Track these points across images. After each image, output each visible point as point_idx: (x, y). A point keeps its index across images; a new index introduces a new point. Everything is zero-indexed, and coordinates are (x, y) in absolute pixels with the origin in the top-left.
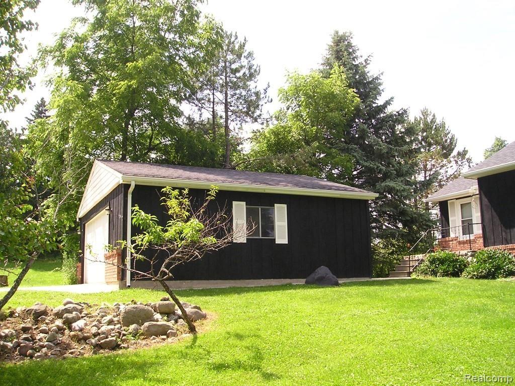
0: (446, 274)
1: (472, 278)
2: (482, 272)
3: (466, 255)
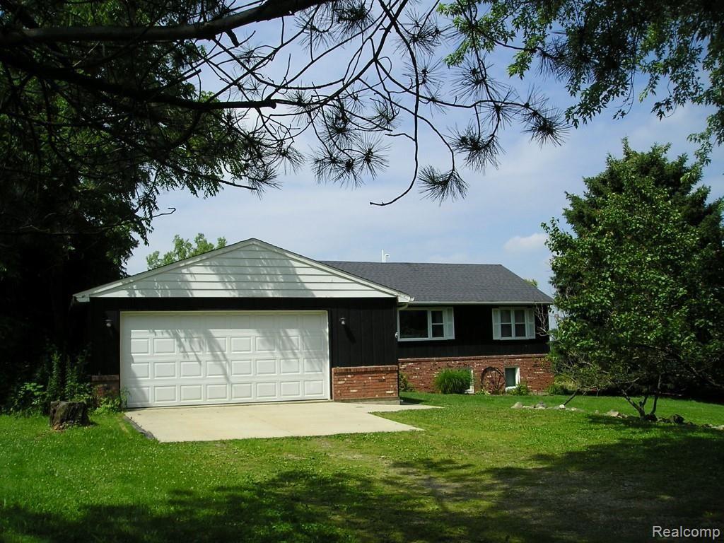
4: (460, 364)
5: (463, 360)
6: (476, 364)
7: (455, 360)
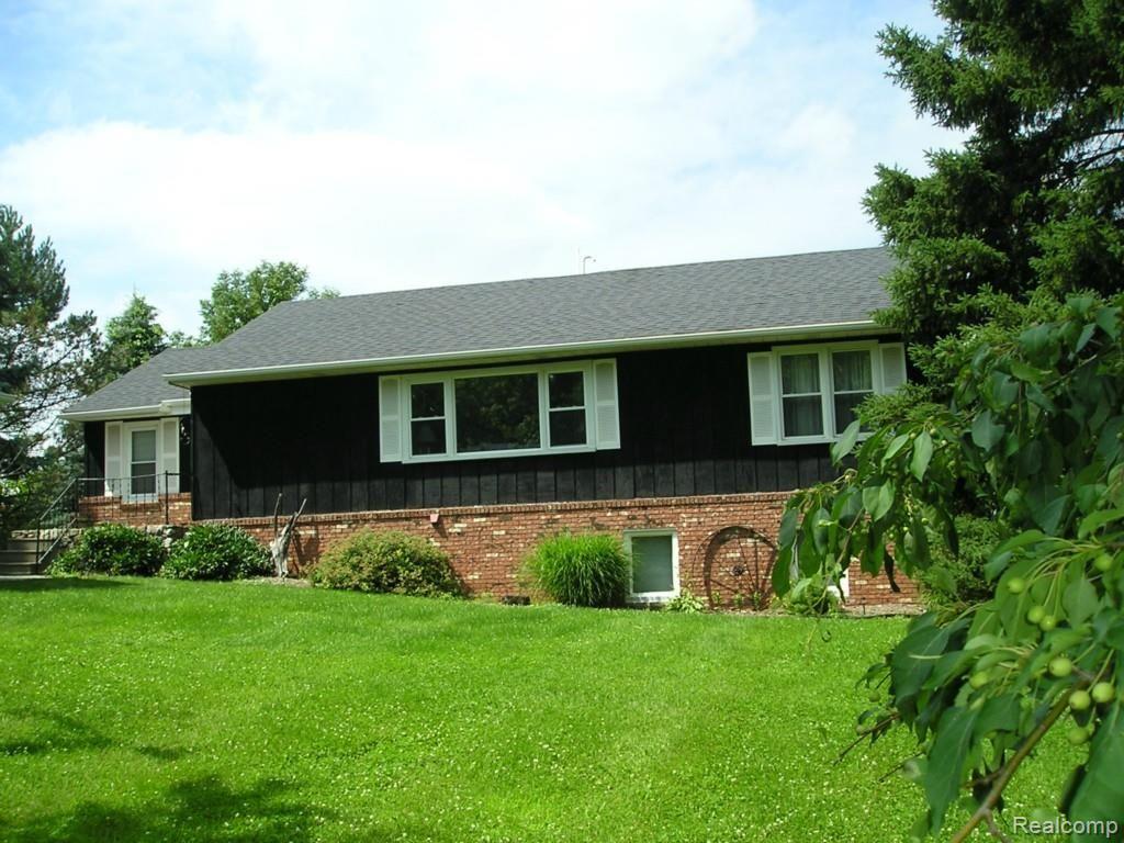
0: (128, 569)
1: (186, 578)
2: (207, 567)
3: (160, 533)
4: (634, 518)
5: (645, 508)
6: (687, 518)
7: (614, 509)
